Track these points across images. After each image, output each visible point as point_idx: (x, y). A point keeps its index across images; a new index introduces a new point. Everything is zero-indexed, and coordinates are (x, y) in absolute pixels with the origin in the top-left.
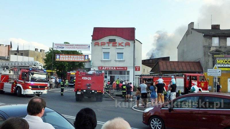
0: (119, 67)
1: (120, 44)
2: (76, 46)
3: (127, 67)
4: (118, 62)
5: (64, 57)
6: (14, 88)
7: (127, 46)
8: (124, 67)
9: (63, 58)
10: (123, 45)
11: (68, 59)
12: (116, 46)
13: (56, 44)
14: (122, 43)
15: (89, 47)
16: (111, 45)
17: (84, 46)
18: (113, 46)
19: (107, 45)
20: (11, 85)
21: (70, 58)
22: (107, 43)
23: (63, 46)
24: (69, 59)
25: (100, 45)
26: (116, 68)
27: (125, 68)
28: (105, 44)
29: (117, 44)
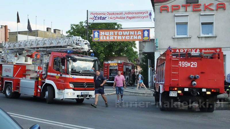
0: (205, 49)
1: (206, 8)
2: (126, 13)
3: (220, 49)
4: (203, 39)
5: (106, 34)
6: (40, 87)
7: (221, 10)
8: (215, 49)
9: (105, 37)
10: (213, 7)
11: (114, 38)
12: (200, 10)
13: (92, 13)
14: (211, 4)
15: (150, 14)
16: (190, 9)
17: (141, 13)
18: (194, 11)
19: (182, 9)
20: (33, 82)
21: (118, 35)
22: (183, 6)
23: (104, 16)
24: (116, 37)
25: (170, 10)
26: (201, 50)
27: (218, 50)
28: (179, 9)
29: (202, 8)
